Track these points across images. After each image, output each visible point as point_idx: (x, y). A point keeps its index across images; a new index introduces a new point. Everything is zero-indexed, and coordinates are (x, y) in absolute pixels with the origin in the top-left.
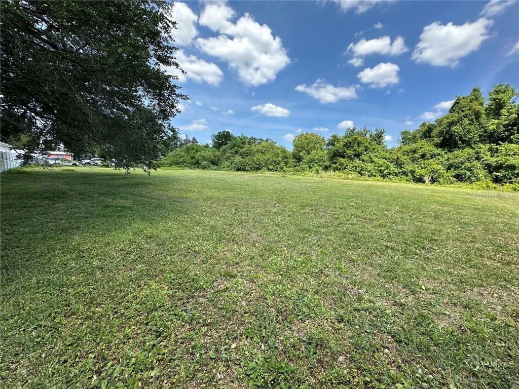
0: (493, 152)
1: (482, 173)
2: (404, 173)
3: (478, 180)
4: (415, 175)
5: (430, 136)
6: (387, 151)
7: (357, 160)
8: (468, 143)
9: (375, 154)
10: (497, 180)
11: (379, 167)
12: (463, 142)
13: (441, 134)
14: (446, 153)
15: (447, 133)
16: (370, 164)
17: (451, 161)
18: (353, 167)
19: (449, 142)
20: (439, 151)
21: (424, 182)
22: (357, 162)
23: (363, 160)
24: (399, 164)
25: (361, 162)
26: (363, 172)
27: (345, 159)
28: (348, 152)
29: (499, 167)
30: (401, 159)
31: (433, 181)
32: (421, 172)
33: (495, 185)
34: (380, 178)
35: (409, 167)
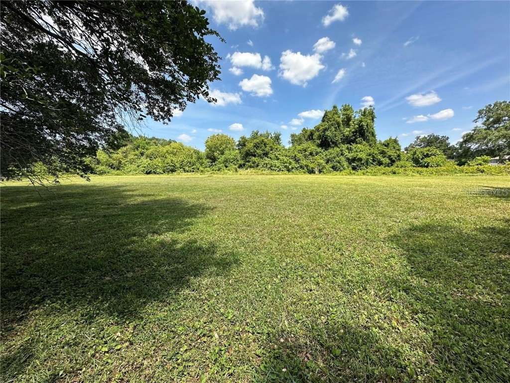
0: (350, 150)
1: (346, 164)
2: (301, 167)
3: (344, 169)
4: (308, 168)
5: (312, 139)
6: (286, 150)
7: (266, 158)
8: (336, 144)
9: (278, 153)
10: (354, 168)
11: (284, 163)
12: (333, 143)
13: (319, 137)
14: (324, 151)
15: (323, 136)
16: (276, 161)
17: (328, 157)
18: (264, 164)
19: (325, 144)
20: (319, 150)
21: (315, 173)
22: (267, 160)
23: (270, 158)
24: (297, 161)
25: (270, 159)
26: (273, 168)
27: (256, 158)
28: (258, 151)
29: (354, 160)
30: (298, 157)
31: (320, 171)
32: (311, 165)
33: (354, 172)
34: (286, 172)
35: (304, 162)
